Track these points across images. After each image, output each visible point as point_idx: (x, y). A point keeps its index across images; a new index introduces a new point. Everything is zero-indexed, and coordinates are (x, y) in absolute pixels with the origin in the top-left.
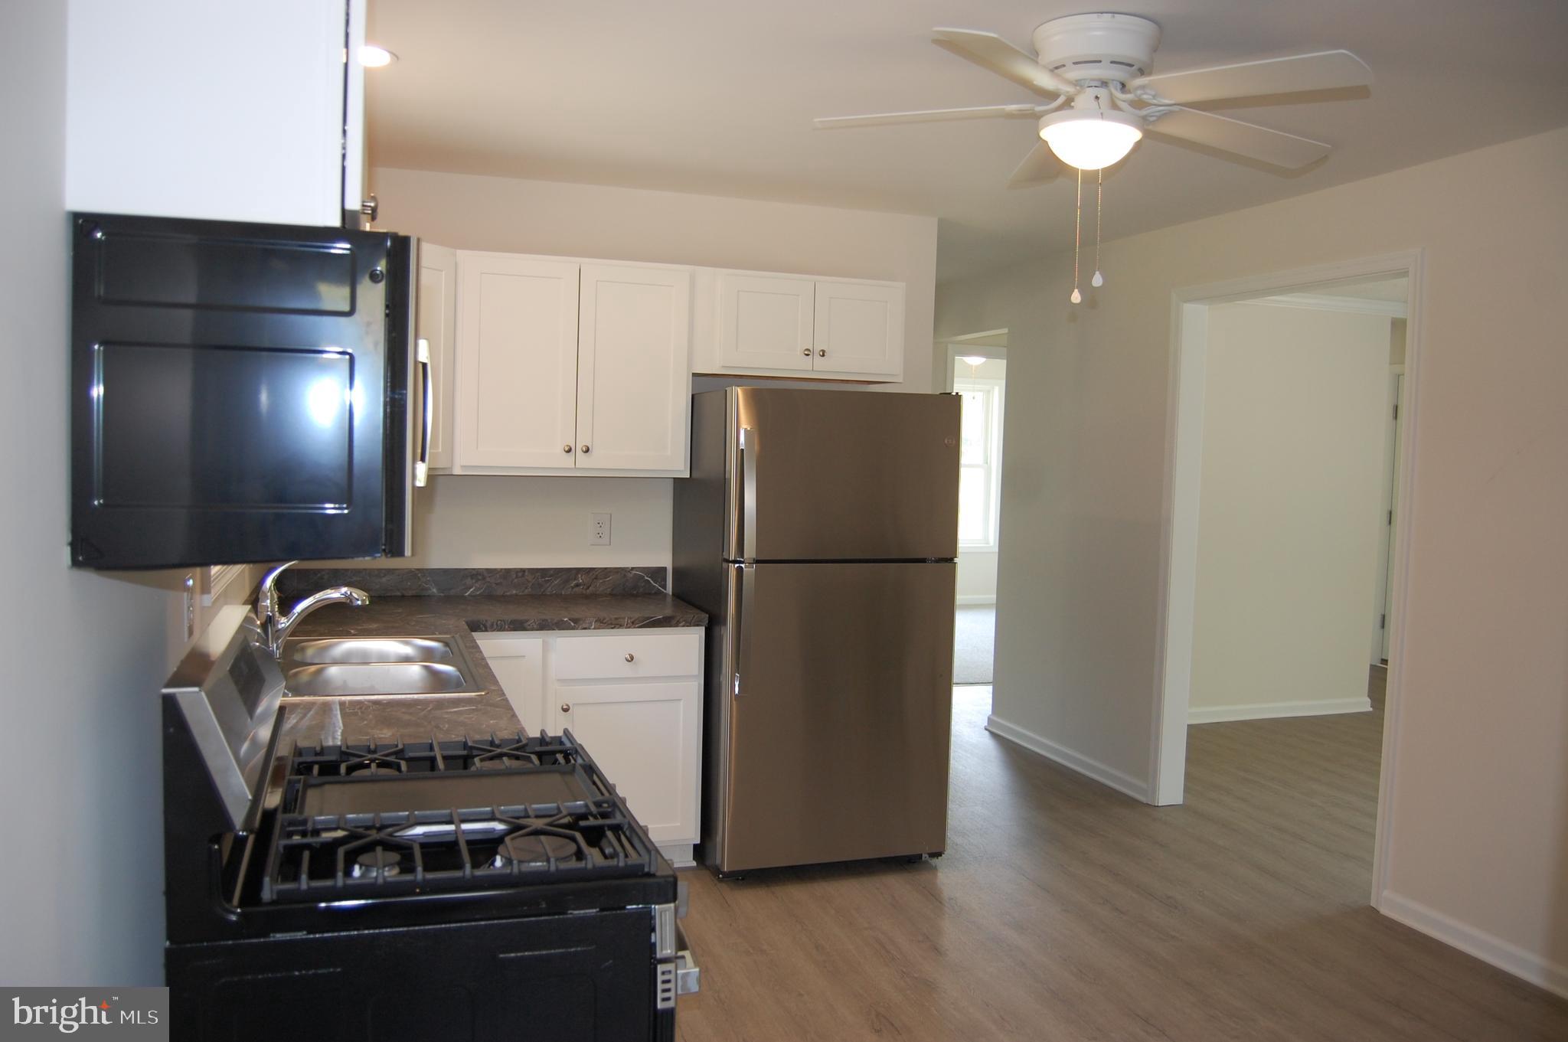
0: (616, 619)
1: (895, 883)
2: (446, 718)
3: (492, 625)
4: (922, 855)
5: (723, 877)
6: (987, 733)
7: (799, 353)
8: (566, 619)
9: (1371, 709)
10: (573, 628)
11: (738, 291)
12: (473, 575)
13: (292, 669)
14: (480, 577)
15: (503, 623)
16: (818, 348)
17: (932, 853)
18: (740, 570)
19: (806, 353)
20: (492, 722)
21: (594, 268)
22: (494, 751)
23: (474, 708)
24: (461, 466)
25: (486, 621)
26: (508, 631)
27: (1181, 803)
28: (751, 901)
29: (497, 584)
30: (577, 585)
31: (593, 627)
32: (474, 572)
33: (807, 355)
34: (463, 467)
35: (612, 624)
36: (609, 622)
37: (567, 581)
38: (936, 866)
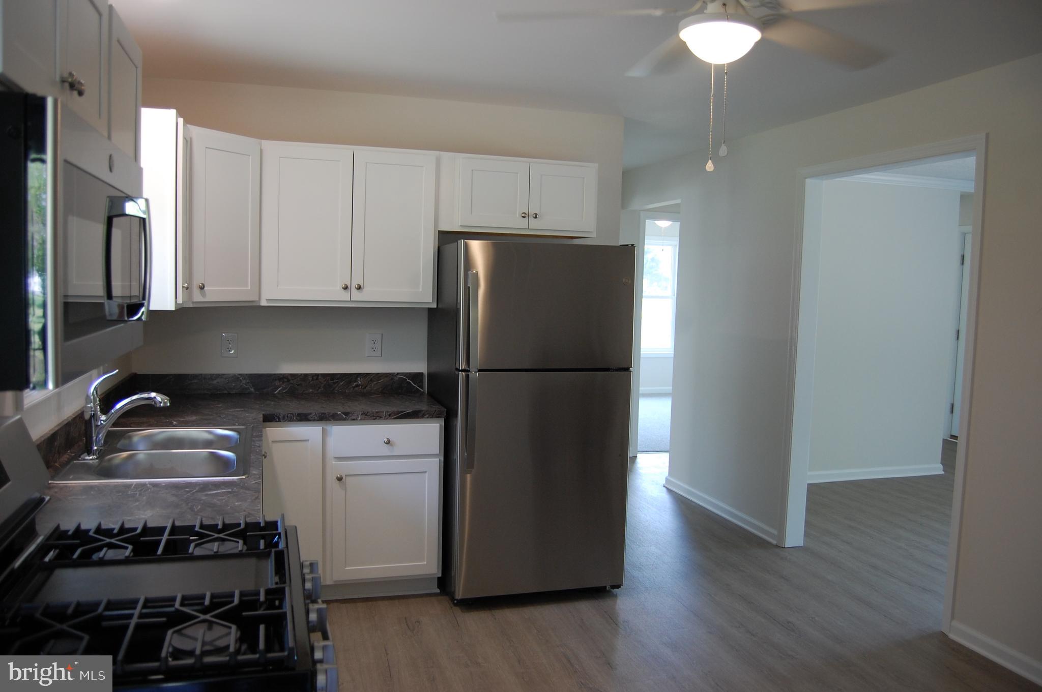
0: (377, 412)
1: (585, 608)
2: (203, 500)
3: (284, 418)
4: (606, 587)
5: (457, 603)
6: (665, 489)
7: (518, 216)
8: (339, 413)
9: (943, 473)
10: (344, 419)
11: (472, 170)
12: (281, 378)
13: (108, 455)
14: (286, 380)
15: (292, 415)
16: (532, 212)
17: (613, 586)
18: (467, 376)
19: (523, 215)
20: (237, 503)
21: (365, 154)
22: (214, 536)
23: (230, 490)
24: (267, 300)
25: (279, 414)
26: (295, 421)
27: (802, 545)
28: (475, 621)
29: (298, 385)
30: (357, 386)
31: (359, 418)
32: (281, 376)
33: (524, 217)
34: (268, 300)
35: (373, 416)
36: (372, 415)
37: (350, 382)
38: (616, 595)
